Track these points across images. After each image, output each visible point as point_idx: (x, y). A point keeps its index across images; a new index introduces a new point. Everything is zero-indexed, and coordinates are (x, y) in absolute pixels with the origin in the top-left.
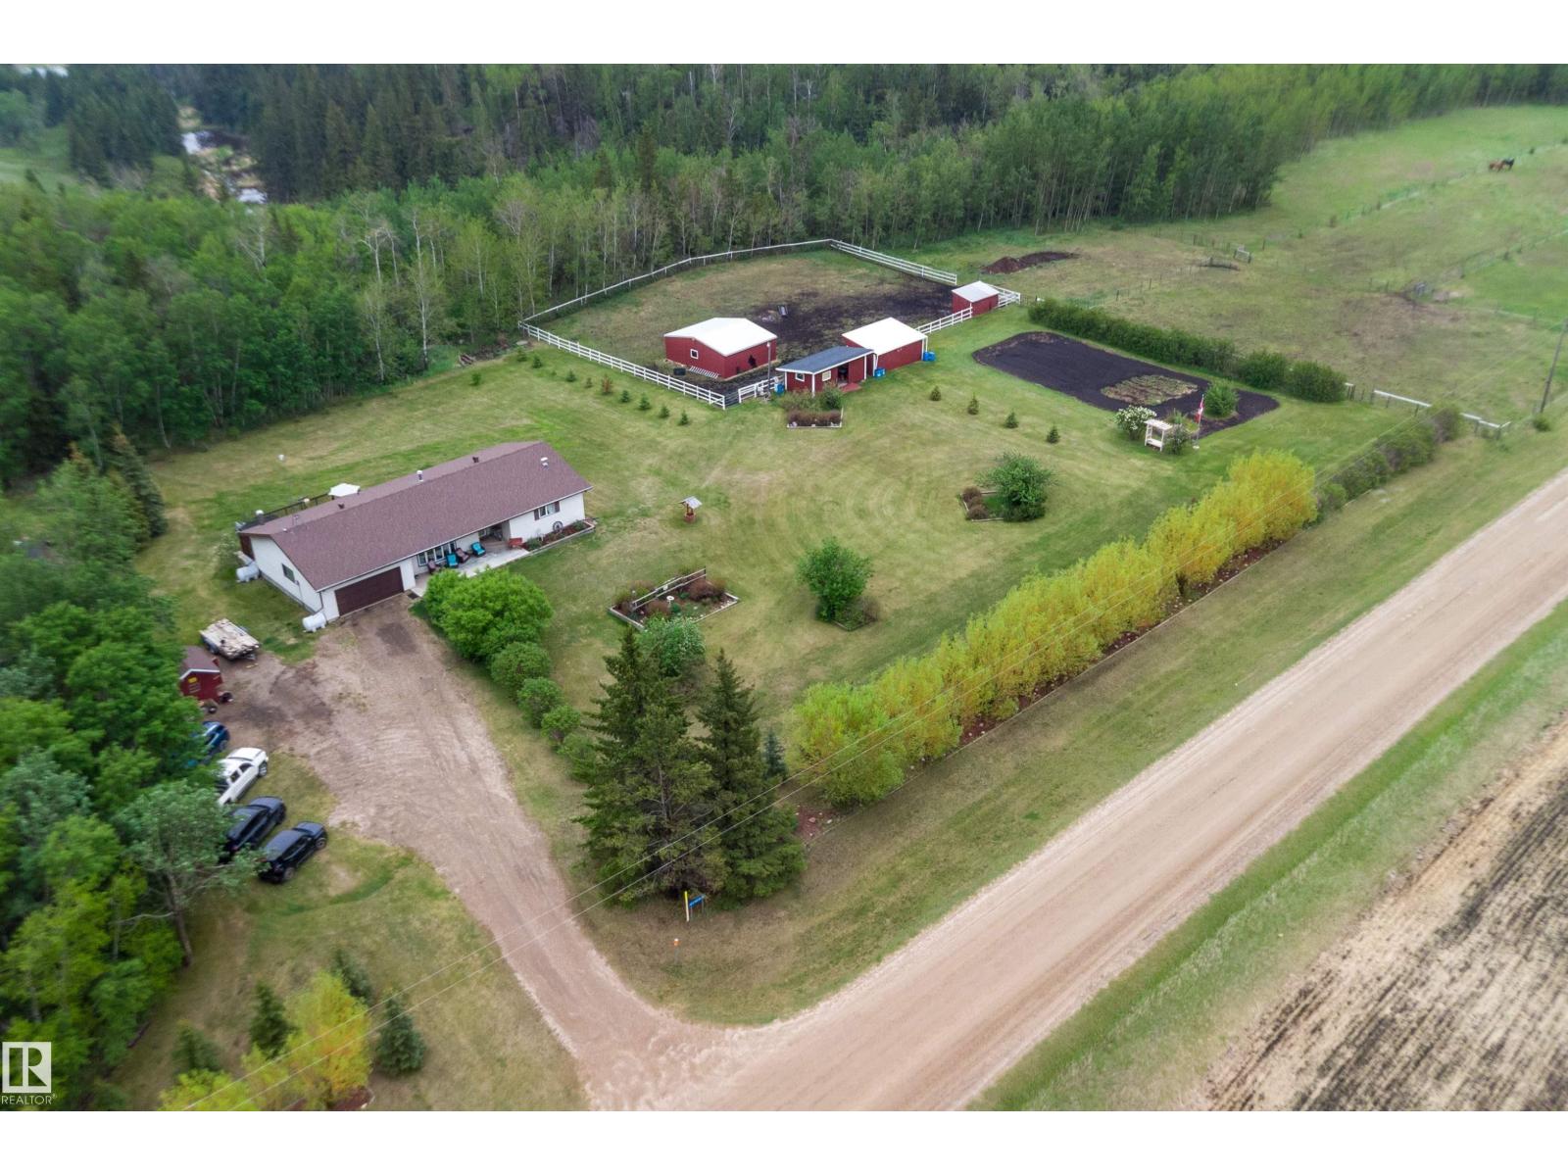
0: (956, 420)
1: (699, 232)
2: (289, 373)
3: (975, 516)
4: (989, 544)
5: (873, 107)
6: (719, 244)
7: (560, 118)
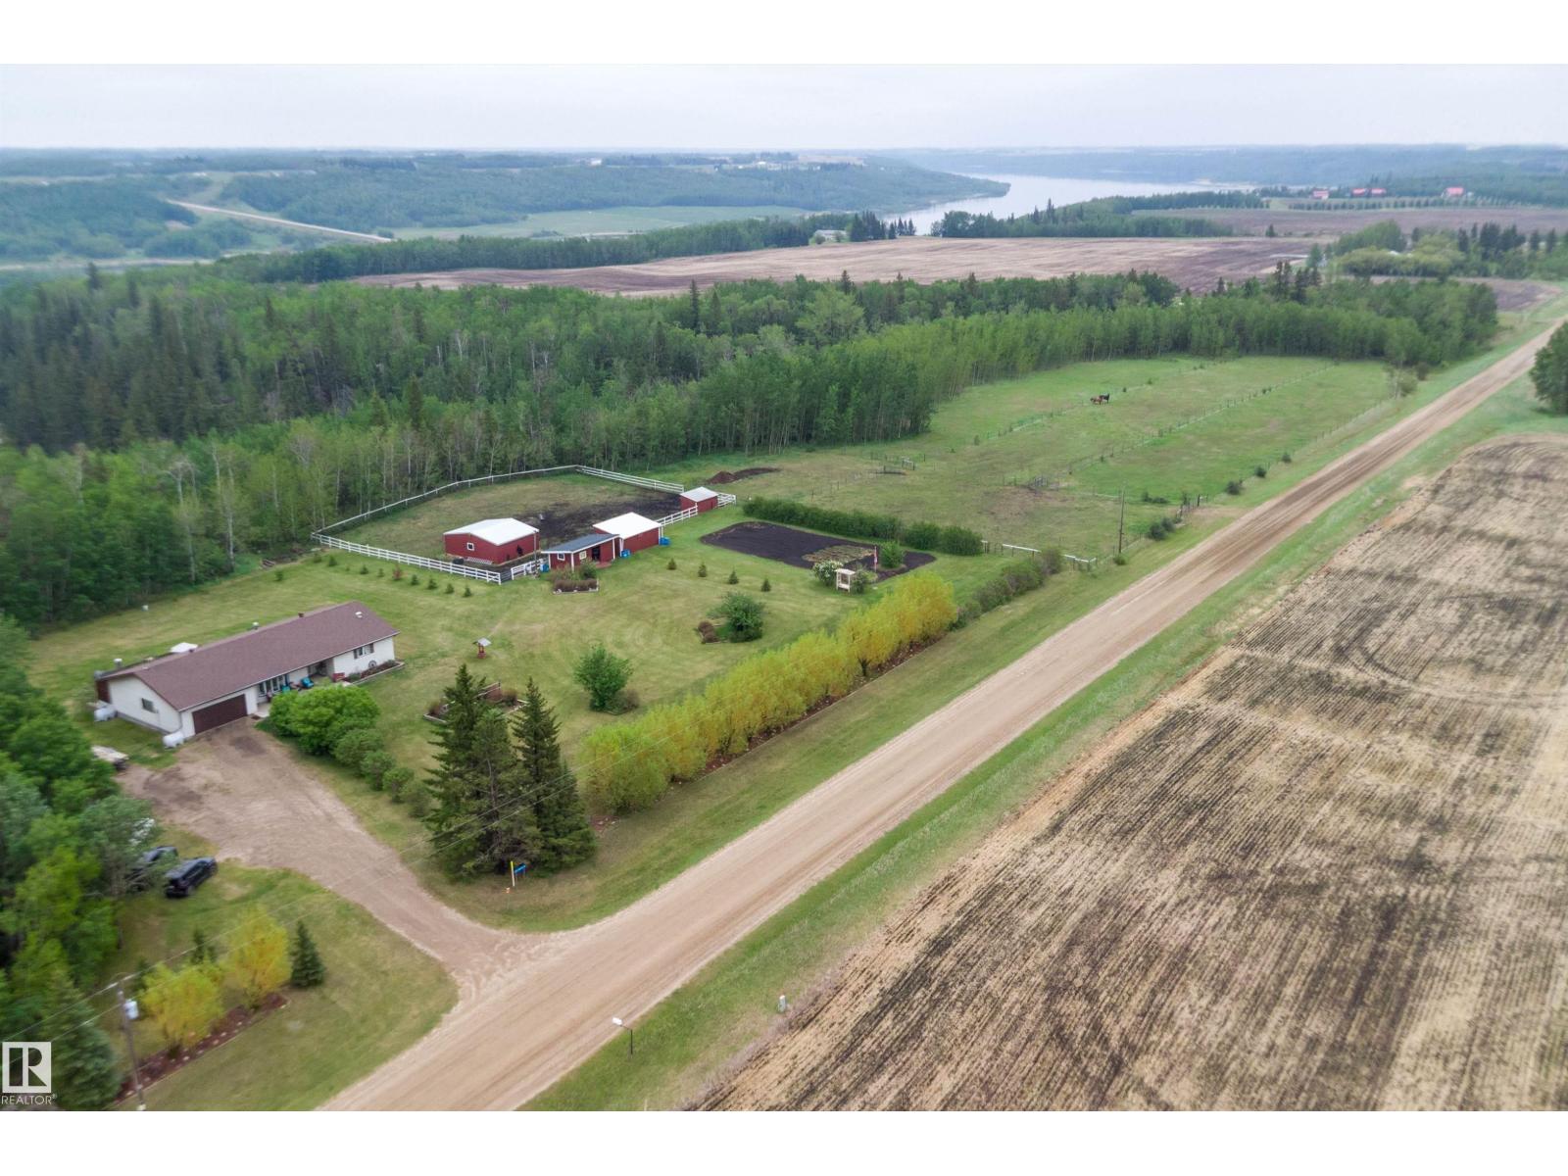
0: (690, 582)
1: (465, 460)
2: (115, 572)
3: (710, 640)
4: (721, 657)
5: (602, 372)
6: (482, 470)
7: (318, 388)
